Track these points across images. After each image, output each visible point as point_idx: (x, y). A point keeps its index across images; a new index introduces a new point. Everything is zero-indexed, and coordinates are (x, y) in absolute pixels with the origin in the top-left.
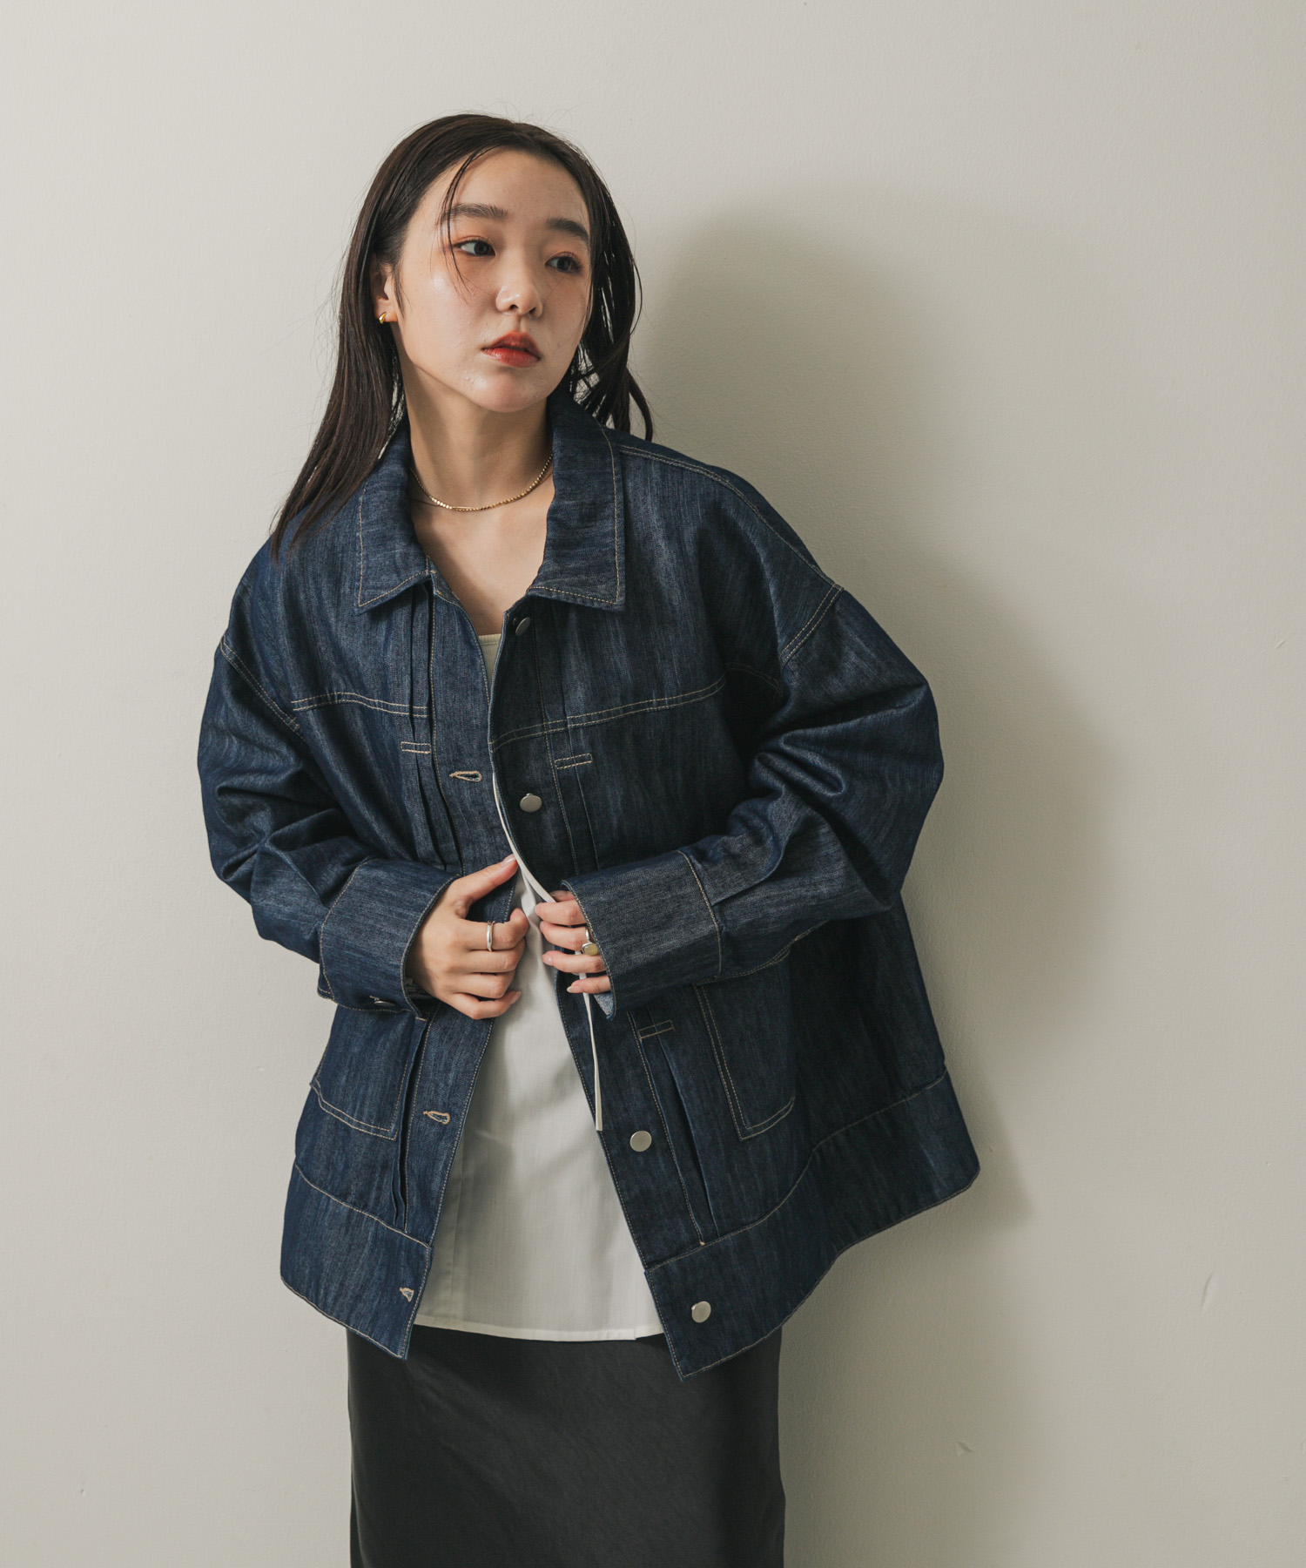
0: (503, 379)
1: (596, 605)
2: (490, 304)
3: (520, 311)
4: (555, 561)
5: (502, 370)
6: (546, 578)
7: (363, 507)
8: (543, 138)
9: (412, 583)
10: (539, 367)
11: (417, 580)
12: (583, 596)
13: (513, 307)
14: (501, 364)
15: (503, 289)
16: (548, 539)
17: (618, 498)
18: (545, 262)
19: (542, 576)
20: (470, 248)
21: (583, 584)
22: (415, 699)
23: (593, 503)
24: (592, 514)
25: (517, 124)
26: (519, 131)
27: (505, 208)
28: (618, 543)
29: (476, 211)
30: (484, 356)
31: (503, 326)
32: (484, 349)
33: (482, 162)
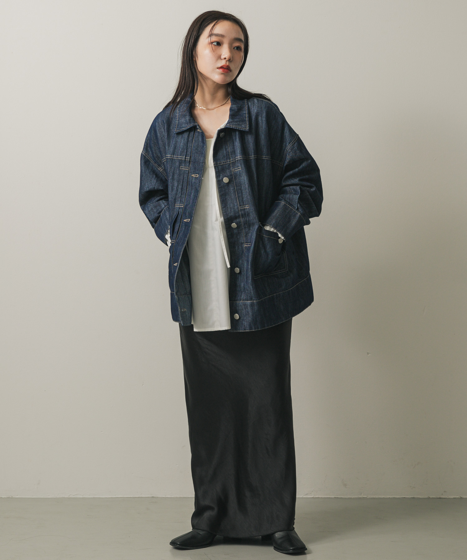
0: (222, 76)
1: (242, 129)
2: (219, 57)
3: (227, 59)
4: (232, 119)
5: (222, 74)
6: (229, 123)
7: (179, 108)
8: (234, 18)
9: (191, 126)
10: (231, 73)
11: (192, 126)
12: (239, 127)
13: (225, 58)
14: (223, 72)
15: (223, 54)
16: (230, 114)
17: (246, 106)
18: (233, 48)
19: (228, 123)
20: (215, 44)
21: (238, 124)
22: (187, 156)
23: (241, 106)
24: (240, 109)
25: (226, 13)
26: (227, 16)
27: (224, 35)
28: (247, 115)
29: (217, 35)
30: (218, 70)
31: (223, 63)
32: (218, 68)
33: (218, 23)
